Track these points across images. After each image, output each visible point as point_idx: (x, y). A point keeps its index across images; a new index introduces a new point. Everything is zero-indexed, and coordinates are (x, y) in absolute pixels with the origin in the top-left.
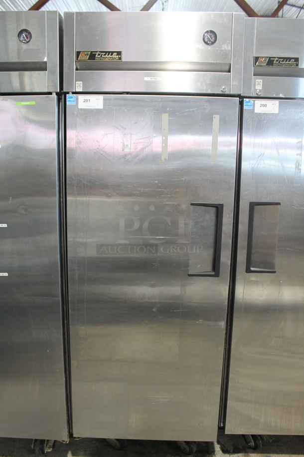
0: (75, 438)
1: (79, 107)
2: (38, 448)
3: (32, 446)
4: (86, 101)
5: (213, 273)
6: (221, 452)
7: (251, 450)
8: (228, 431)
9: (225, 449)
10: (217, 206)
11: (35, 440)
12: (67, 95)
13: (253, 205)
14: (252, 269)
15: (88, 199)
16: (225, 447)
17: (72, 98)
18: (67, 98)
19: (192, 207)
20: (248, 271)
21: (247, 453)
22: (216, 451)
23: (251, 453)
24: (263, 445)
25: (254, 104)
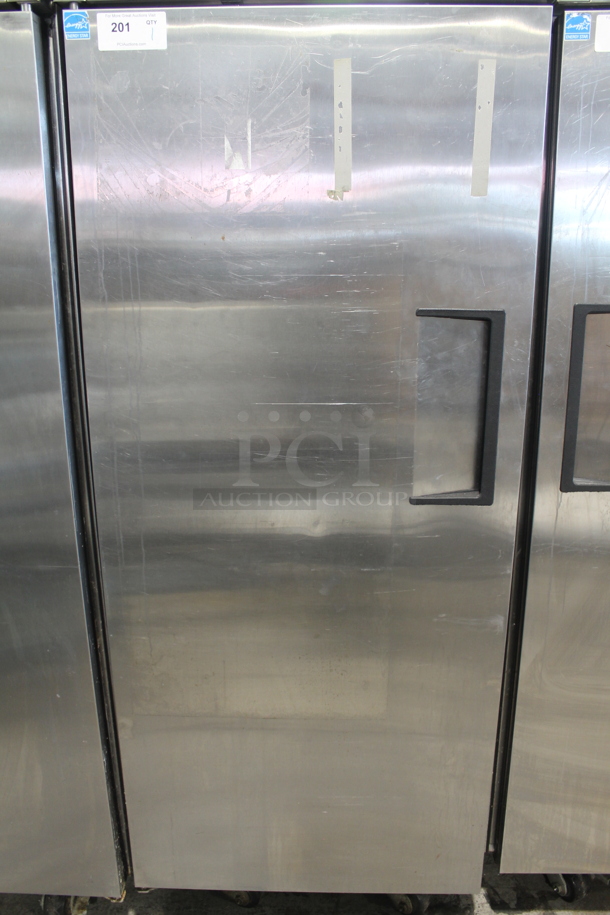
0: (140, 889)
1: (101, 49)
2: (54, 910)
3: (42, 904)
4: (118, 27)
5: (476, 496)
6: (488, 906)
7: (559, 901)
8: (505, 868)
9: (497, 899)
10: (488, 316)
11: (46, 896)
12: (64, 11)
13: (581, 313)
14: (577, 481)
15: (136, 309)
16: (496, 893)
17: (77, 19)
18: (64, 21)
19: (419, 322)
20: (567, 486)
21: (551, 909)
22: (476, 905)
23: (559, 909)
24: (588, 892)
25: (594, 25)
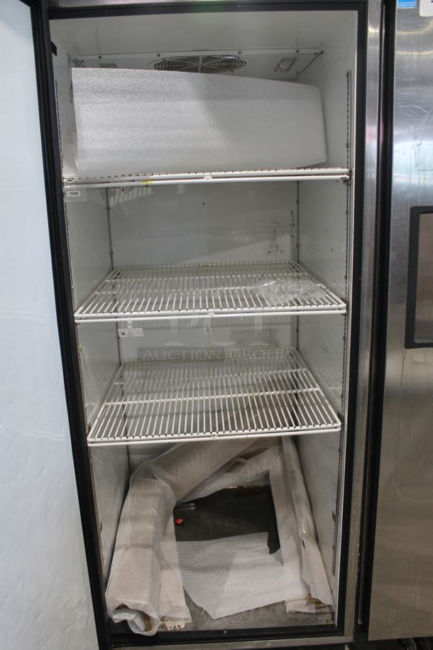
8: (372, 636)
13: (417, 212)
14: (417, 341)
20: (410, 344)
